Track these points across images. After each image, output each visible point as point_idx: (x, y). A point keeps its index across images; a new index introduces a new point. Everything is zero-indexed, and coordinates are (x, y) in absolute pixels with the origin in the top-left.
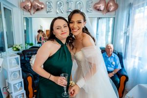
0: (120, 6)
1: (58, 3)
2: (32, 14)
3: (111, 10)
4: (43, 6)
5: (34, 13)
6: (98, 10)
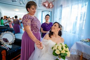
0: (55, 6)
6: (45, 6)
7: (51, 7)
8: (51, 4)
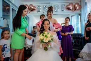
1: (44, 6)
2: (29, 13)
3: (77, 9)
4: (35, 8)
5: (30, 12)
7: (77, 8)
8: (77, 6)
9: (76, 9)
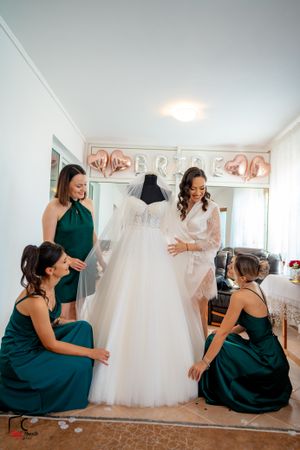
1: (158, 159)
2: (107, 175)
3: (258, 175)
4: (129, 164)
5: (111, 175)
6: (234, 173)
9: (254, 175)
